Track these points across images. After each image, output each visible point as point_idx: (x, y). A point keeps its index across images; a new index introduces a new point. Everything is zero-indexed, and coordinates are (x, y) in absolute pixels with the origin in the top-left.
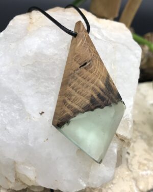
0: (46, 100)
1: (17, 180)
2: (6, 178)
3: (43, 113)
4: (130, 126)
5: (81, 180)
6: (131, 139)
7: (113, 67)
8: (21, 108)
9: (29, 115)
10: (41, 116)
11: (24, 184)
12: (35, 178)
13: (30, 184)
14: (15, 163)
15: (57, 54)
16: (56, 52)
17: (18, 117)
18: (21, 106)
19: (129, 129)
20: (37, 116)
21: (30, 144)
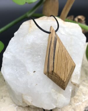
0: (36, 65)
1: (23, 102)
2: (19, 101)
3: (35, 71)
4: (79, 78)
5: (53, 104)
6: (79, 84)
7: (70, 48)
8: (25, 69)
9: (28, 72)
10: (34, 73)
11: (27, 104)
12: (32, 102)
13: (29, 105)
14: (22, 94)
15: (42, 43)
16: (42, 42)
17: (23, 74)
18: (25, 68)
19: (78, 79)
20: (32, 73)
21: (29, 86)
